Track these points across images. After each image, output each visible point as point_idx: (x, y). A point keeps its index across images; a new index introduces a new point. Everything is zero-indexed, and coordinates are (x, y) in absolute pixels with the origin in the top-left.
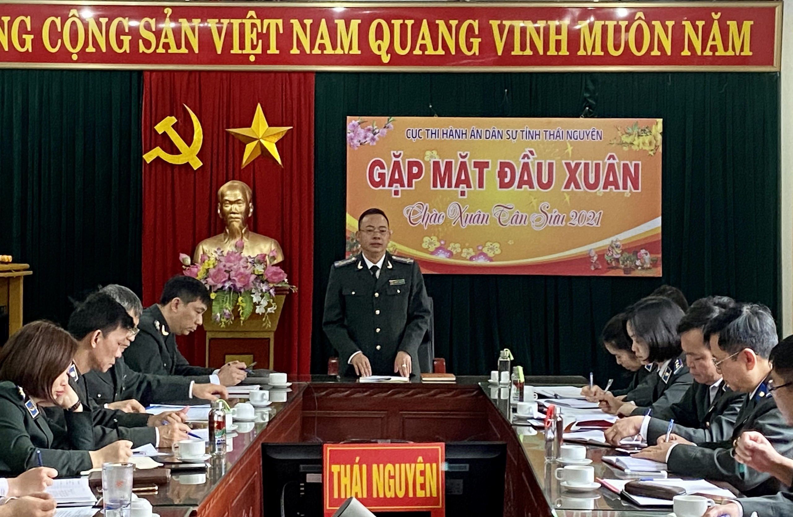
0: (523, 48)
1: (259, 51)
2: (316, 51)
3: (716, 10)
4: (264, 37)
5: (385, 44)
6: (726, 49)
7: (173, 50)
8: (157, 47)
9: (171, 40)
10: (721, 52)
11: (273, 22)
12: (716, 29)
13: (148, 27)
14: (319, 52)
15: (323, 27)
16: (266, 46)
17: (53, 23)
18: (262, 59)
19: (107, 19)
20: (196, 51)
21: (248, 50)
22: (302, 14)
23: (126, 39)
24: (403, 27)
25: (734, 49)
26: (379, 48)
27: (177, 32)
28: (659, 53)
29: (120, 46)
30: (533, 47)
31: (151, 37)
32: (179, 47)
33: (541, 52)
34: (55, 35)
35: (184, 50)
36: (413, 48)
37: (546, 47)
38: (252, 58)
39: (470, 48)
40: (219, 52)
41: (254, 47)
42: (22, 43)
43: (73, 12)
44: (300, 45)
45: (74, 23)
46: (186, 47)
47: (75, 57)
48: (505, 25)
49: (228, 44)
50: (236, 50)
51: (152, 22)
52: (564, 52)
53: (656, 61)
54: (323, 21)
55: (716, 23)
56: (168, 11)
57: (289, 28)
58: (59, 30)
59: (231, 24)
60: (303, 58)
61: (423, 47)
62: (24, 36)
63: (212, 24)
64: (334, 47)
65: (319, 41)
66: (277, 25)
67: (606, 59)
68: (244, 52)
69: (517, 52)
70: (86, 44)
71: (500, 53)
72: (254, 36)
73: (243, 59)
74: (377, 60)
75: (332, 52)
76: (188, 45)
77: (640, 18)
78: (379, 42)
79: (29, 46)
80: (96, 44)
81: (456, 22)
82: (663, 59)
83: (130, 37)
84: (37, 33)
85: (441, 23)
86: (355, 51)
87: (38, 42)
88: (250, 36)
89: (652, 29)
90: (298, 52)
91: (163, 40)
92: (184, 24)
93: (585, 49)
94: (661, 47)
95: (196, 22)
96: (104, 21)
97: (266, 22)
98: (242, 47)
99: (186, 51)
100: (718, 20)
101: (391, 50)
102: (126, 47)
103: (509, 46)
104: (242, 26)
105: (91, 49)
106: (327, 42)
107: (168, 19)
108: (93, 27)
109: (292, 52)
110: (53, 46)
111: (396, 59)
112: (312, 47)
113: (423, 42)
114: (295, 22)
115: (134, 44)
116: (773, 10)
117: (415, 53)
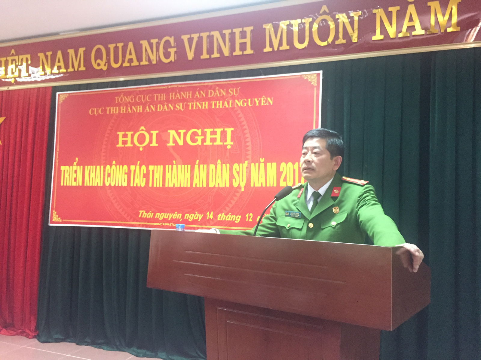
0: (210, 52)
5: (103, 62)
26: (99, 65)
30: (220, 50)
33: (227, 54)
37: (232, 49)
39: (168, 57)
44: (44, 69)
52: (249, 51)
54: (59, 52)
61: (130, 61)
64: (67, 67)
65: (57, 65)
69: (205, 55)
71: (190, 59)
78: (99, 61)
81: (156, 40)
85: (144, 42)
86: (82, 68)
103: (198, 52)
106: (62, 64)
113: (130, 57)
114: (40, 55)
117: (124, 65)
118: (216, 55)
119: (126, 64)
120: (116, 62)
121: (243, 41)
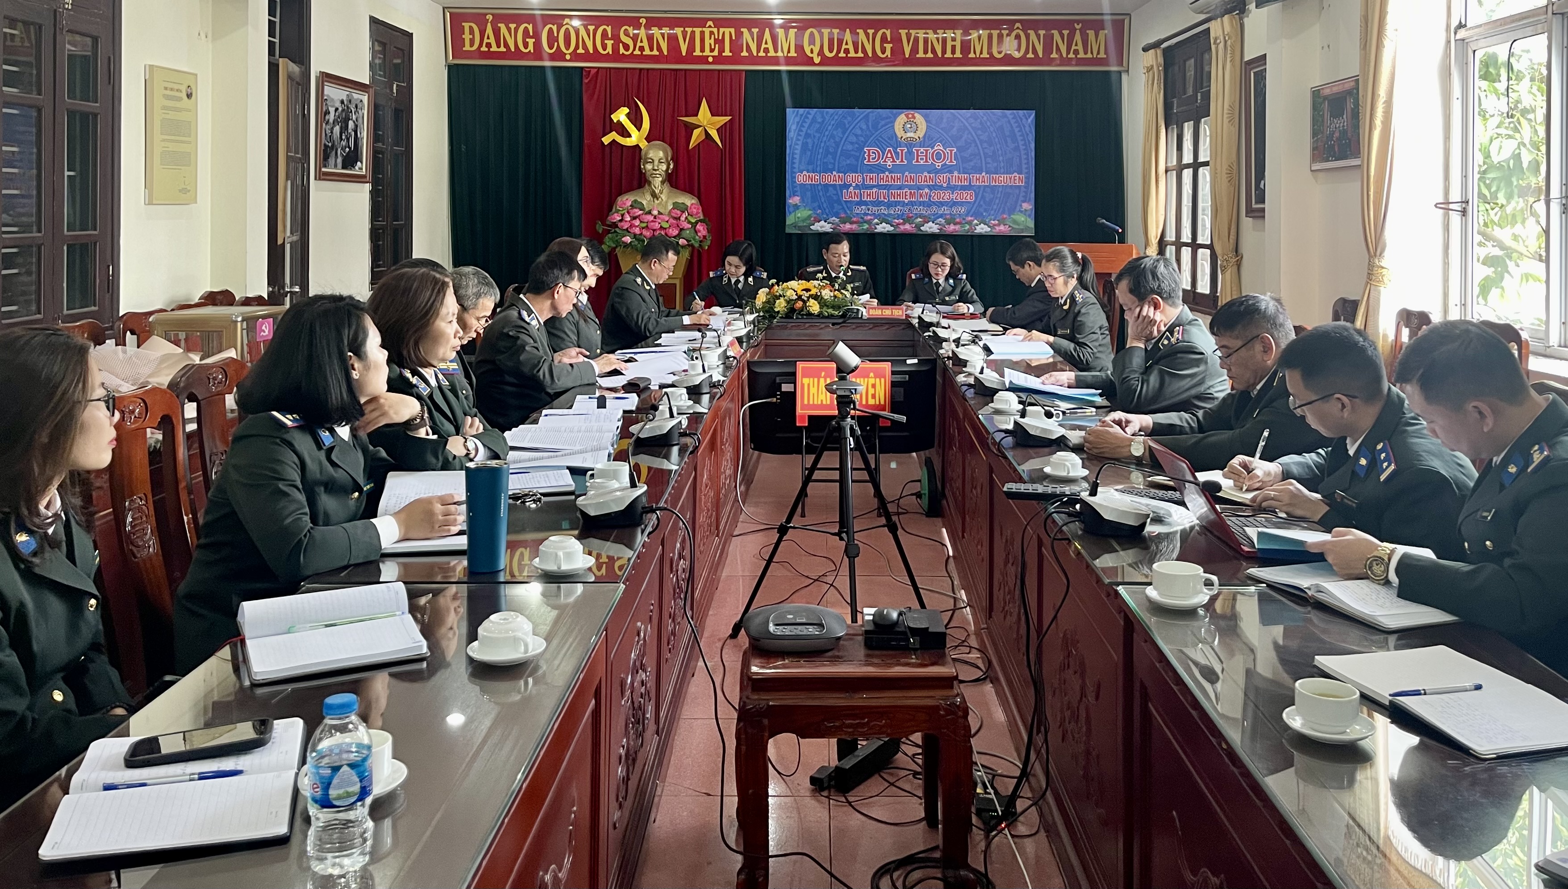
0: (926, 52)
1: (716, 53)
2: (762, 54)
3: (1078, 22)
4: (720, 42)
5: (816, 49)
6: (1086, 53)
7: (647, 52)
8: (634, 50)
9: (645, 44)
10: (1081, 55)
11: (727, 31)
12: (1078, 37)
13: (627, 34)
14: (764, 54)
15: (767, 35)
16: (722, 50)
17: (551, 30)
18: (718, 60)
19: (593, 27)
20: (666, 53)
21: (707, 52)
22: (750, 24)
23: (609, 43)
24: (831, 34)
25: (1092, 53)
26: (812, 52)
27: (650, 38)
28: (1033, 56)
29: (605, 49)
30: (934, 51)
31: (630, 43)
32: (651, 49)
33: (940, 56)
34: (552, 40)
35: (655, 52)
36: (839, 51)
37: (944, 51)
38: (710, 59)
39: (883, 52)
40: (684, 54)
41: (712, 50)
42: (526, 45)
43: (567, 20)
44: (749, 49)
45: (567, 30)
46: (658, 50)
47: (568, 57)
48: (911, 34)
49: (691, 48)
50: (698, 53)
51: (631, 30)
52: (958, 55)
53: (1030, 62)
54: (767, 30)
55: (1078, 32)
56: (643, 21)
57: (739, 34)
58: (556, 35)
59: (693, 33)
60: (753, 59)
61: (847, 51)
62: (527, 40)
63: (678, 31)
64: (776, 51)
65: (763, 46)
66: (730, 33)
67: (992, 60)
68: (704, 54)
69: (921, 55)
70: (577, 47)
71: (907, 56)
72: (712, 41)
73: (704, 60)
74: (810, 61)
75: (774, 55)
76: (659, 48)
77: (1018, 28)
78: (812, 46)
79: (531, 48)
80: (585, 47)
81: (873, 31)
82: (1036, 61)
83: (612, 42)
84: (537, 36)
85: (861, 32)
86: (793, 54)
87: (538, 45)
88: (708, 42)
89: (1028, 37)
90: (747, 54)
91: (639, 44)
92: (655, 31)
93: (975, 53)
94: (1035, 51)
95: (666, 30)
96: (591, 28)
97: (722, 30)
98: (702, 50)
99: (657, 53)
100: (1080, 30)
101: (821, 53)
102: (609, 50)
103: (915, 50)
104: (702, 33)
105: (581, 51)
106: (770, 46)
107: (643, 28)
108: (583, 32)
109: (742, 54)
110: (551, 48)
111: (825, 61)
112: (758, 51)
113: (847, 47)
114: (744, 30)
115: (615, 49)
116: (1124, 20)
117: (840, 55)
118: (930, 55)
119: (842, 55)
120: (831, 51)
121: (954, 43)
